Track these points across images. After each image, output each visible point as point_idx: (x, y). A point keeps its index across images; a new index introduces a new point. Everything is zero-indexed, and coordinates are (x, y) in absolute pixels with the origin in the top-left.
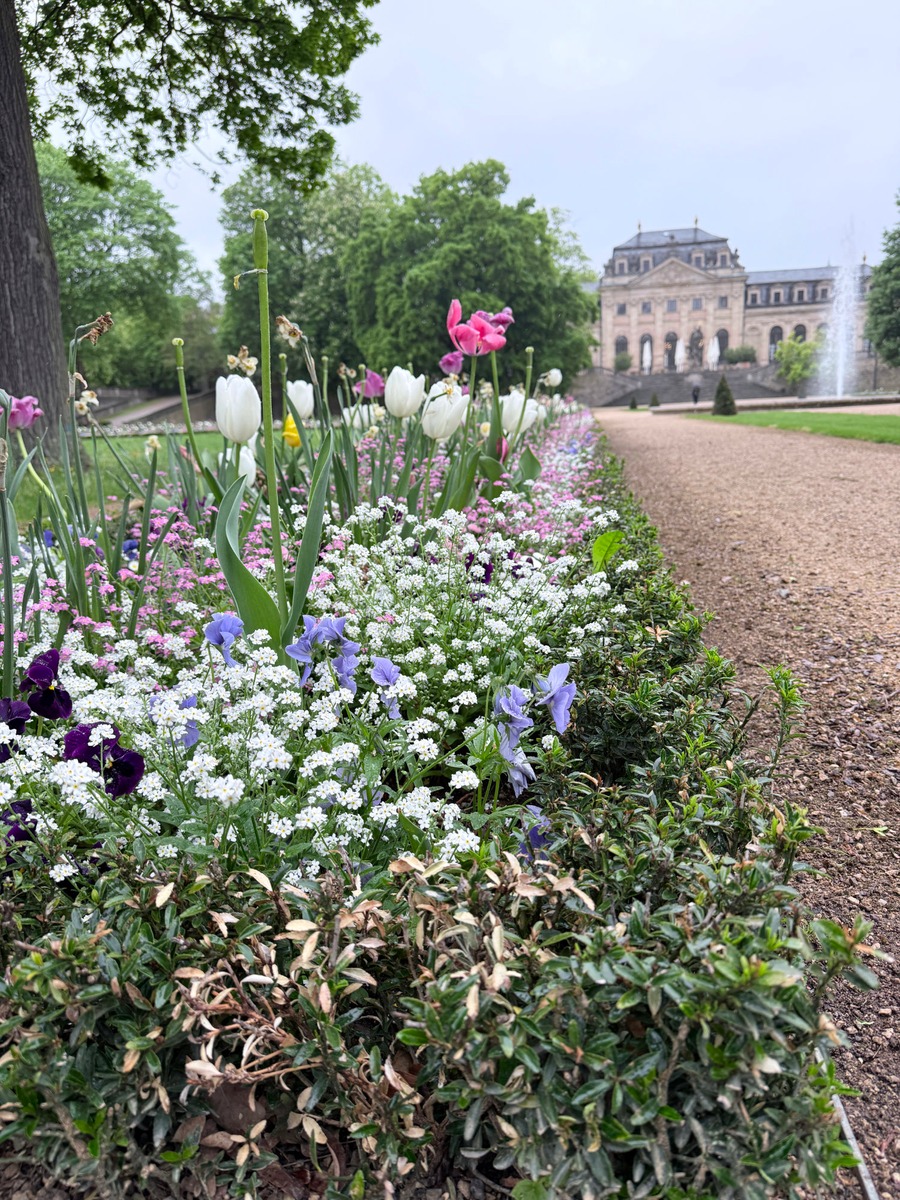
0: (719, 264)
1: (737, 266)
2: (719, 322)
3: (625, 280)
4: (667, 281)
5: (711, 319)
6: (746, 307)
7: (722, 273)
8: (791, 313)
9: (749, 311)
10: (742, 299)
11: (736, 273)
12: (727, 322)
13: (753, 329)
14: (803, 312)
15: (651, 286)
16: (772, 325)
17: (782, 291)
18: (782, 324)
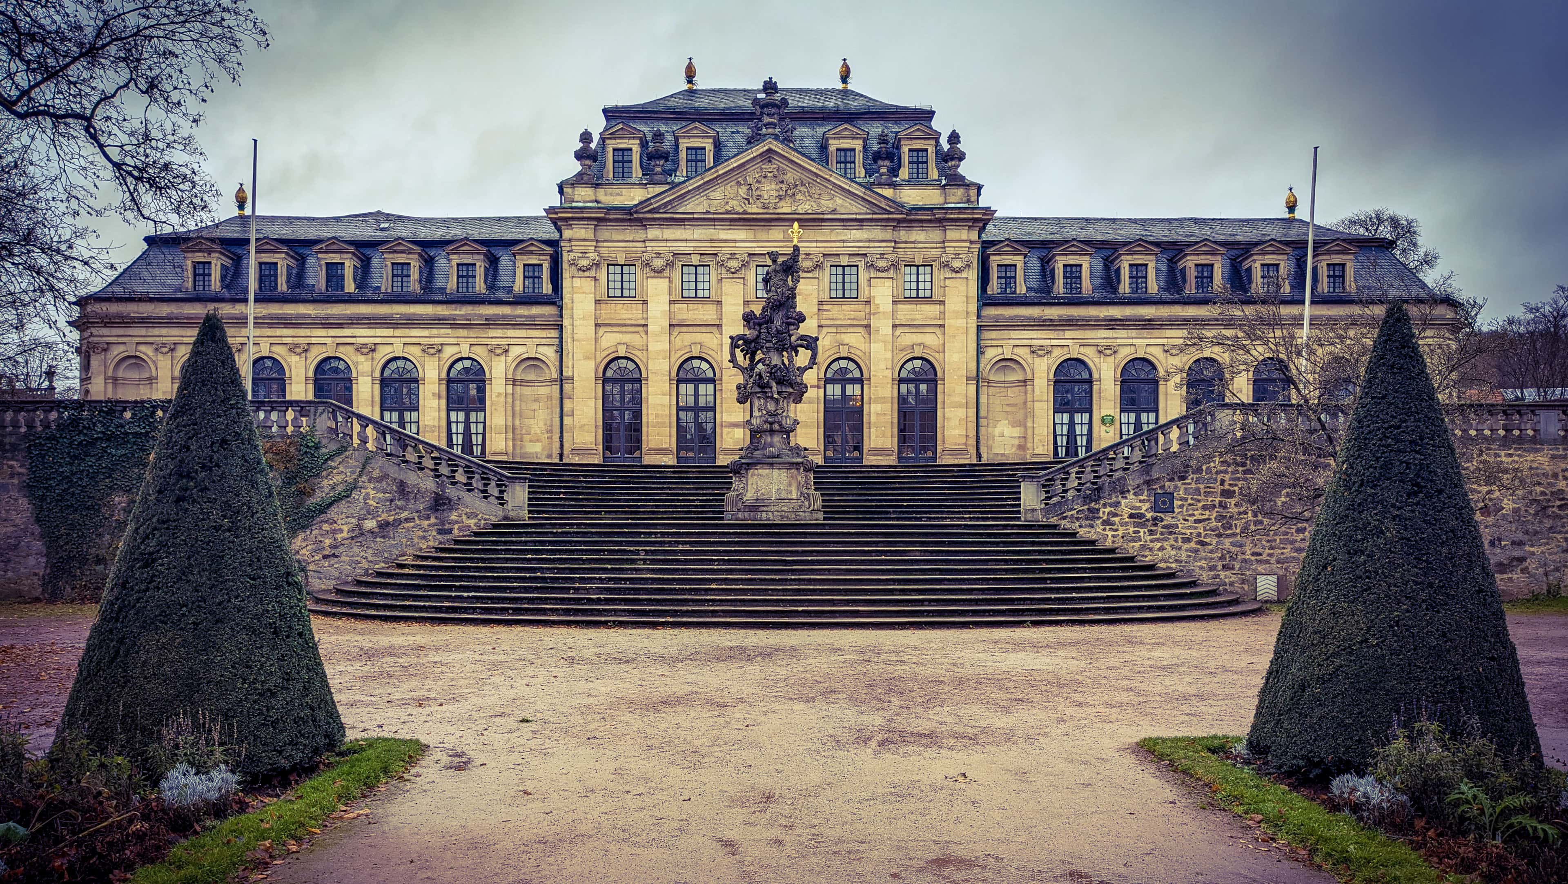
0: (904, 173)
1: (956, 181)
2: (908, 338)
3: (632, 196)
4: (754, 209)
5: (883, 326)
6: (985, 300)
7: (912, 197)
8: (1112, 324)
9: (991, 312)
10: (973, 275)
11: (955, 199)
12: (931, 339)
13: (1006, 363)
14: (1148, 324)
15: (708, 220)
16: (1059, 356)
17: (1086, 263)
18: (1089, 355)
